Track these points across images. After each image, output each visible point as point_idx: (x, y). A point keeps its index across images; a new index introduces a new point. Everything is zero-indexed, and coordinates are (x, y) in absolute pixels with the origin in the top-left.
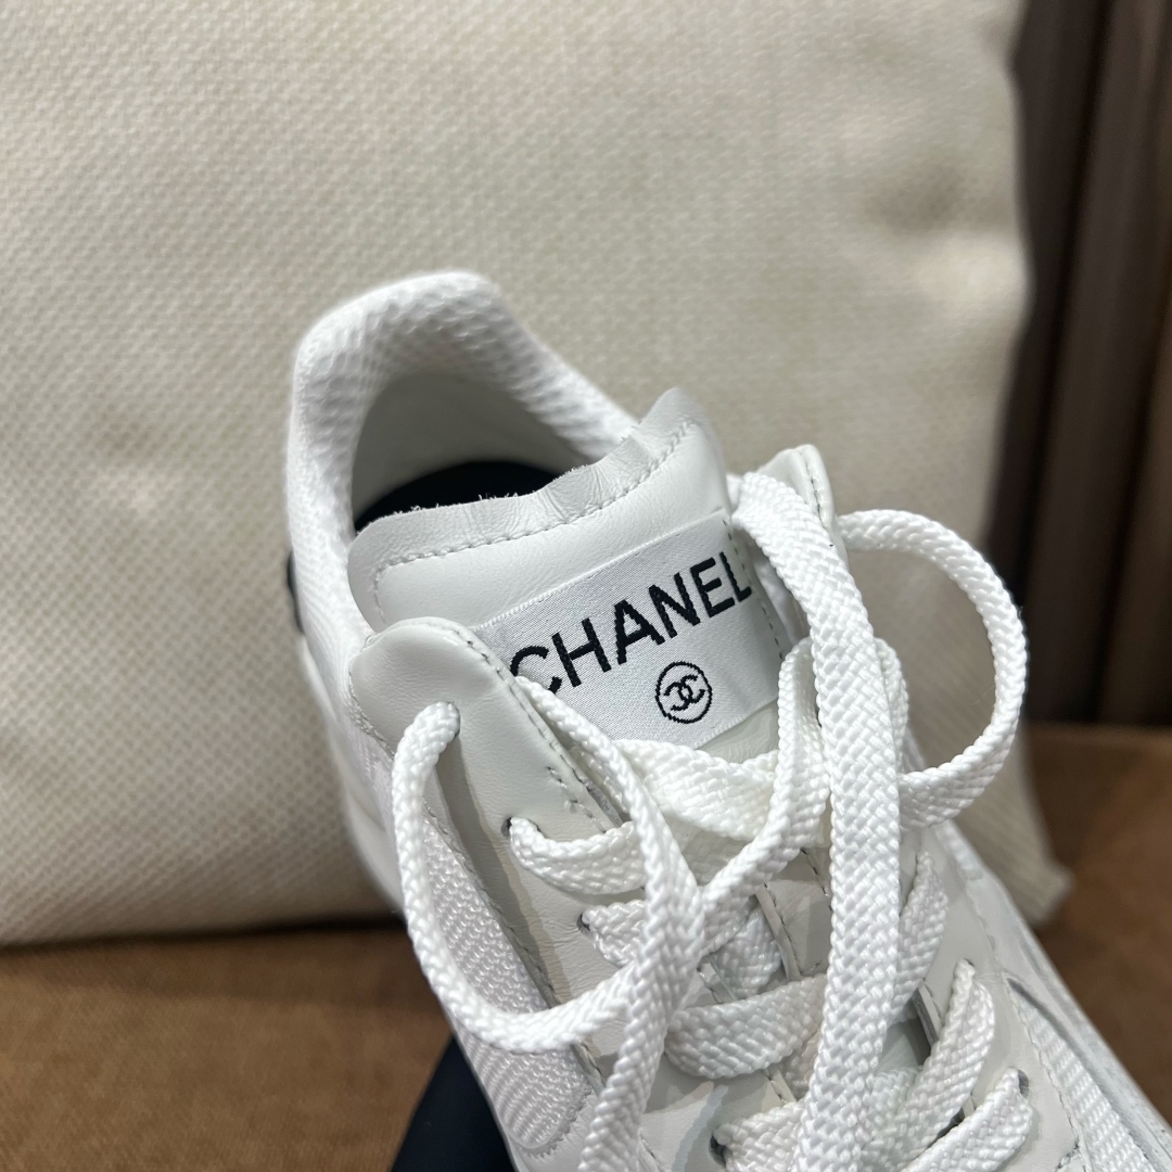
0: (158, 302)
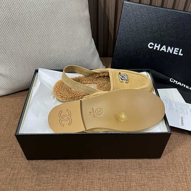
0: (8, 31)
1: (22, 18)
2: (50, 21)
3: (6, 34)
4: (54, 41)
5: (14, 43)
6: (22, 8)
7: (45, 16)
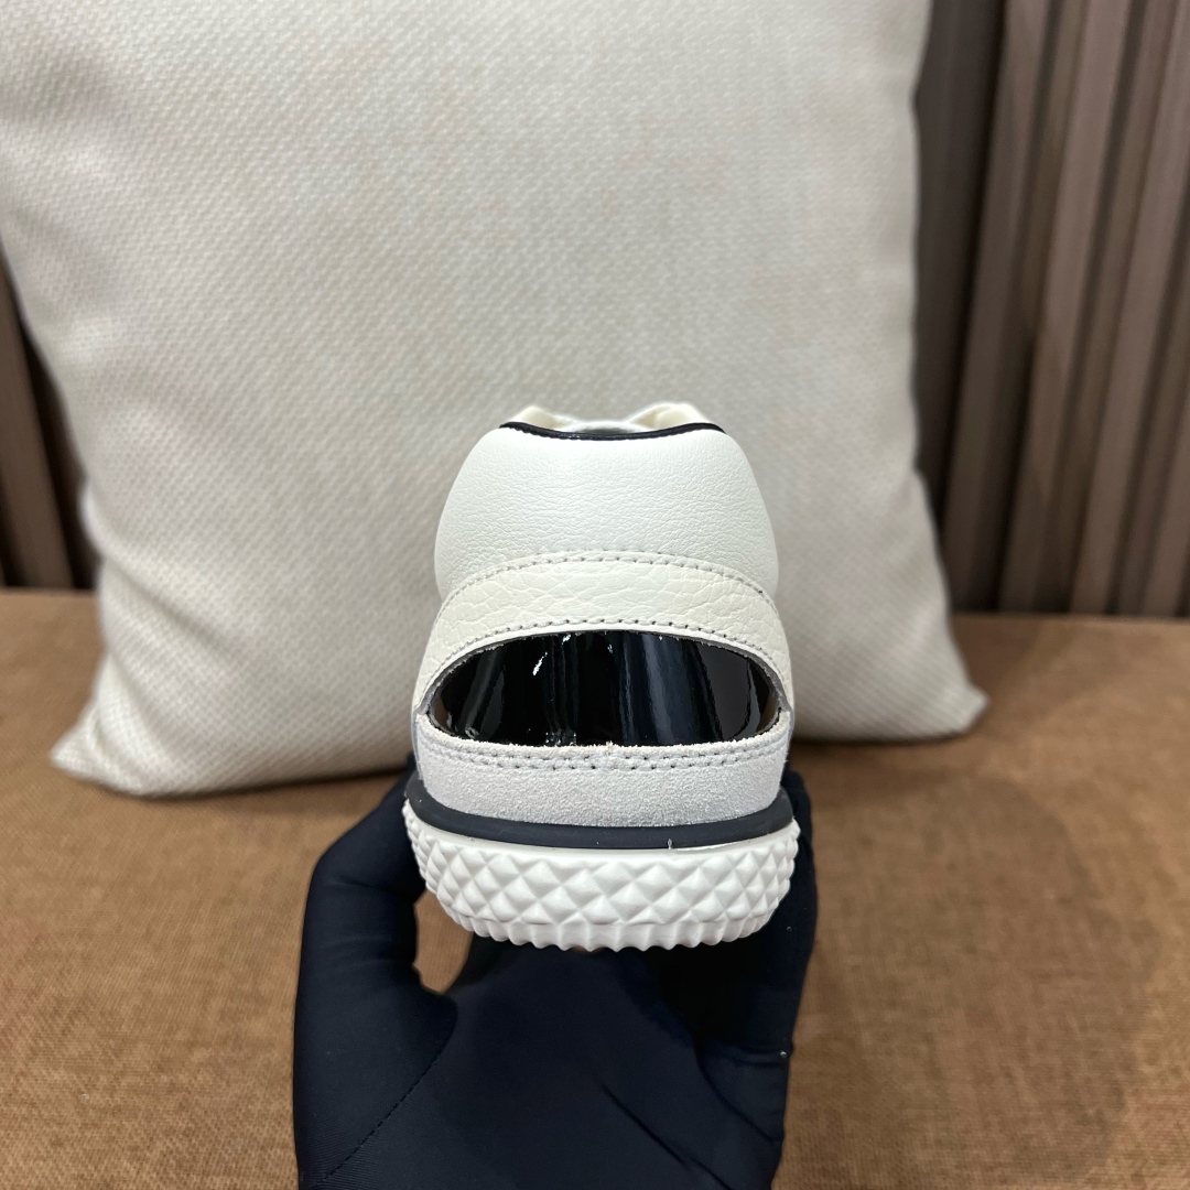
1: (436, 245)
2: (631, 283)
3: (305, 344)
6: (451, 177)
7: (604, 248)
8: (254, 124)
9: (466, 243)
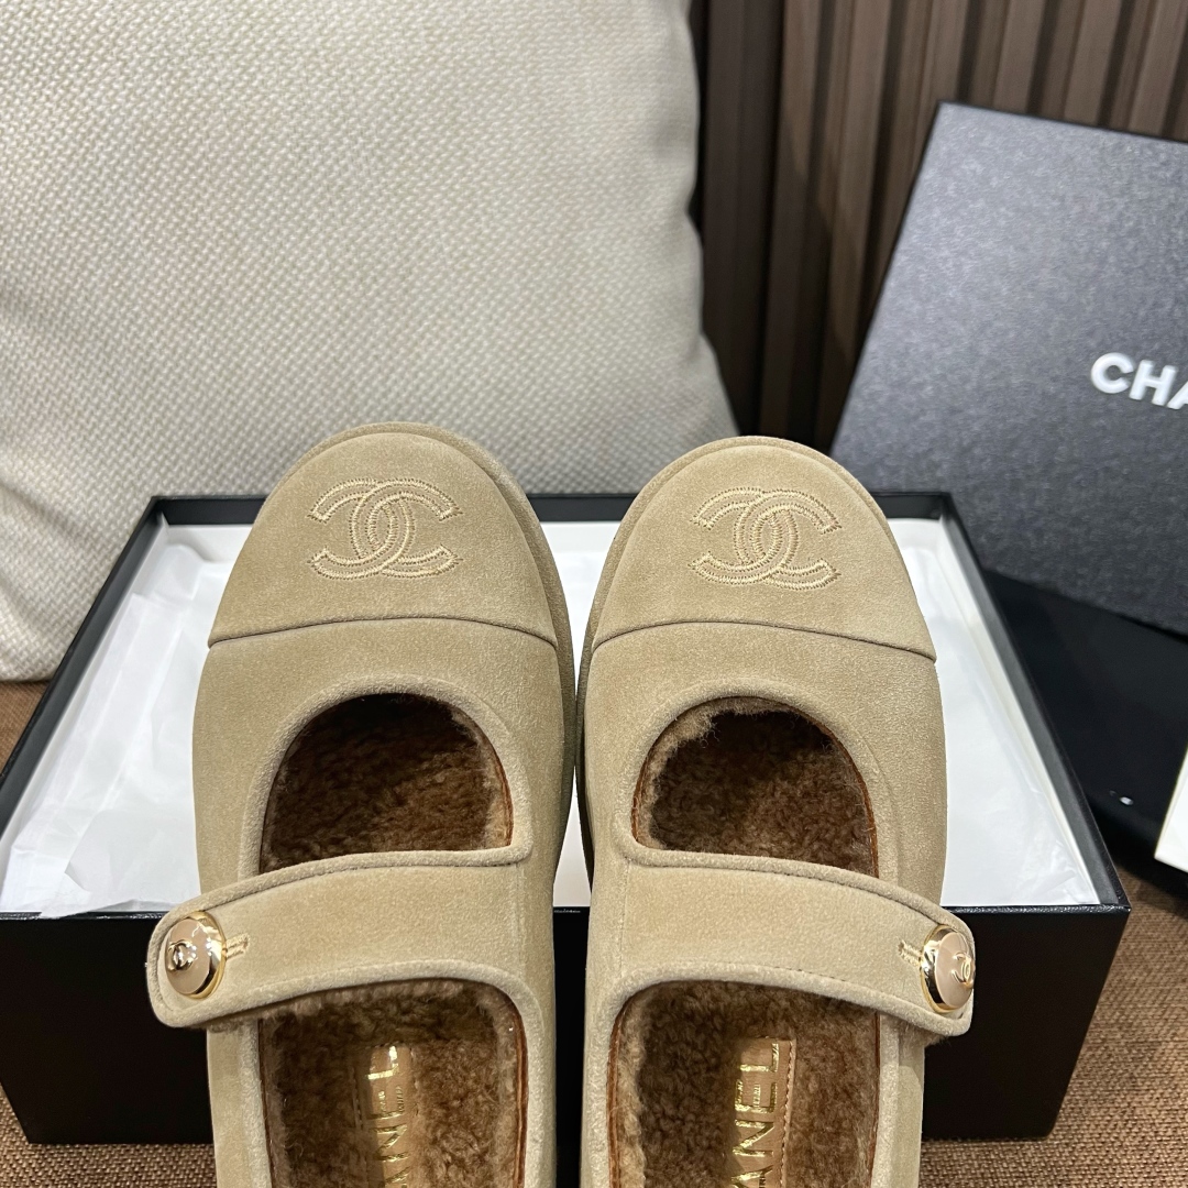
0: (148, 222)
1: (246, 146)
2: (426, 176)
3: (132, 242)
4: (439, 316)
5: (169, 305)
6: (255, 84)
7: (399, 145)
8: (69, 39)
9: (274, 144)
